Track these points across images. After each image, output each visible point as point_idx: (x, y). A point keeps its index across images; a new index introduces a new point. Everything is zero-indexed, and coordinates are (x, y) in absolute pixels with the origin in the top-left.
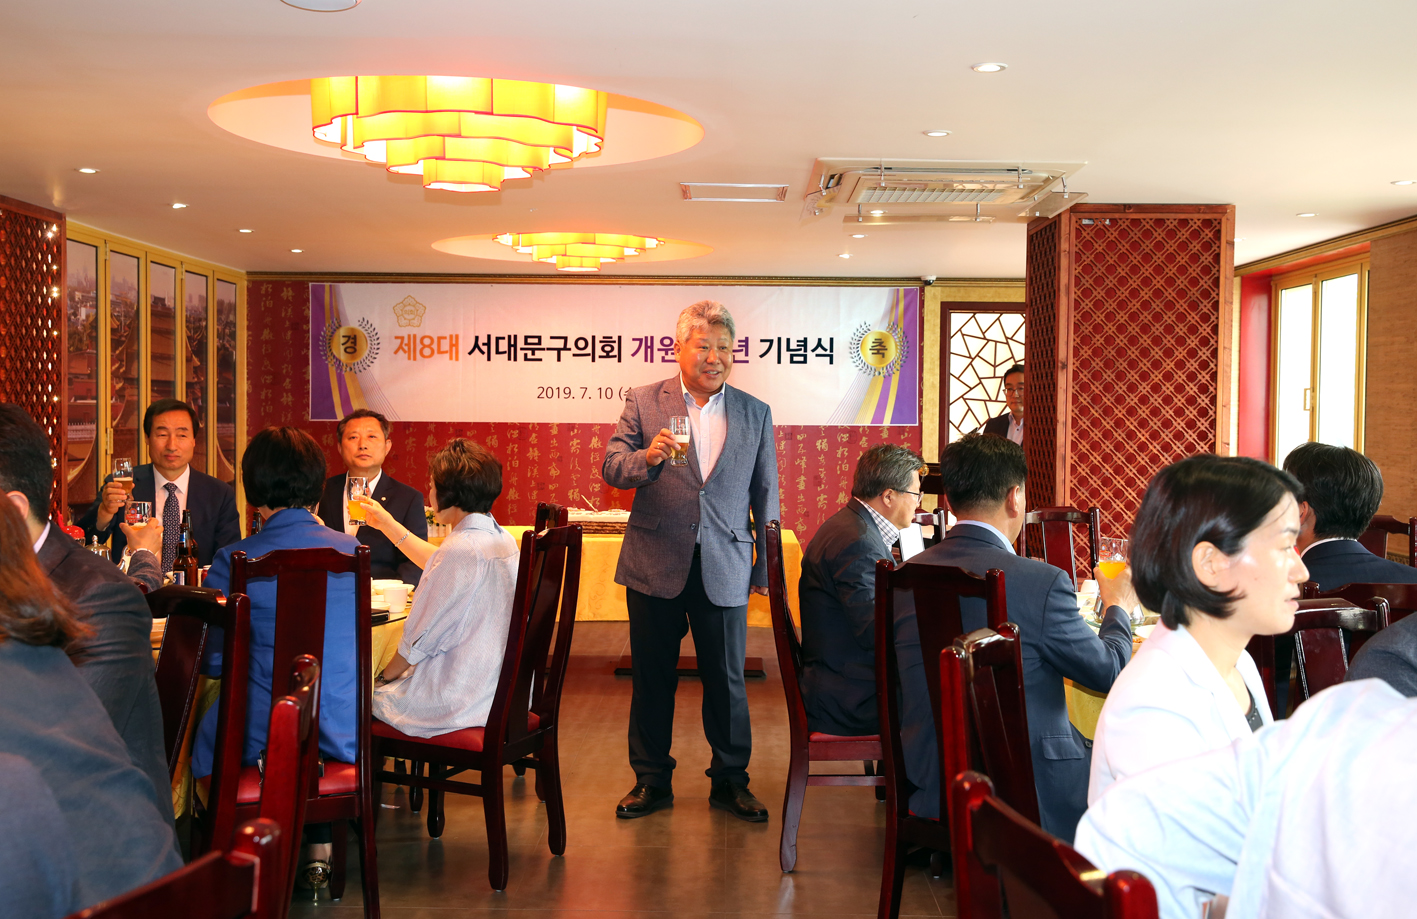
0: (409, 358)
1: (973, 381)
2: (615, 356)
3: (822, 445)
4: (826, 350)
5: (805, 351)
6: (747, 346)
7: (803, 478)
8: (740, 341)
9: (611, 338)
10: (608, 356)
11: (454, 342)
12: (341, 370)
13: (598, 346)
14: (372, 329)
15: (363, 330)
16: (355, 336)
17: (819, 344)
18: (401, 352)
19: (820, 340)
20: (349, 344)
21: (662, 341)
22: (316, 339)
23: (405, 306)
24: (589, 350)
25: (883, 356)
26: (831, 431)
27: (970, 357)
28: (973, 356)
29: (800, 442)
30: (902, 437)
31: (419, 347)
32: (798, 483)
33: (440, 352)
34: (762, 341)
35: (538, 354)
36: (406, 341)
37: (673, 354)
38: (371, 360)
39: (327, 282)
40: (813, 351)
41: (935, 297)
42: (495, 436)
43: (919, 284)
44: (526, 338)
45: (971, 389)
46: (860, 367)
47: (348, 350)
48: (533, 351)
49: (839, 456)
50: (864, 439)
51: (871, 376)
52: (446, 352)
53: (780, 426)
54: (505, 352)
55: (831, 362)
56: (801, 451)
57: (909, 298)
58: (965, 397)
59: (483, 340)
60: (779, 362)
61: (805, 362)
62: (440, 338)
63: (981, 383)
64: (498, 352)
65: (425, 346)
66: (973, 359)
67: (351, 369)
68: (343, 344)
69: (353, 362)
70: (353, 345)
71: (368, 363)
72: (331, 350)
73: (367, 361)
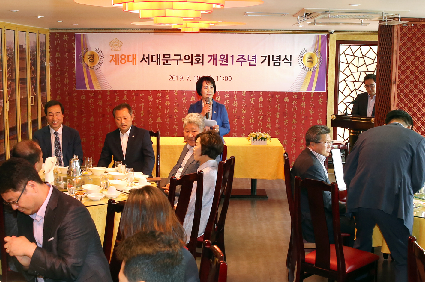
0: (116, 64)
1: (348, 73)
2: (201, 63)
3: (286, 99)
4: (288, 60)
5: (280, 61)
6: (255, 59)
7: (278, 113)
8: (253, 57)
9: (199, 55)
10: (198, 63)
11: (134, 57)
12: (88, 69)
13: (194, 59)
14: (100, 52)
15: (97, 53)
16: (94, 55)
17: (286, 58)
18: (112, 61)
19: (286, 56)
20: (91, 58)
21: (220, 56)
22: (78, 56)
23: (114, 42)
24: (190, 60)
25: (312, 63)
26: (290, 94)
27: (348, 63)
28: (349, 63)
29: (277, 98)
30: (319, 96)
31: (120, 59)
32: (276, 115)
33: (129, 61)
34: (262, 56)
35: (169, 62)
36: (114, 57)
37: (225, 62)
38: (100, 65)
39: (82, 33)
40: (283, 61)
41: (334, 38)
42: (152, 96)
43: (327, 33)
44: (164, 55)
45: (348, 77)
46: (302, 67)
47: (91, 61)
48: (167, 61)
49: (293, 104)
50: (304, 97)
51: (307, 71)
52: (131, 61)
53: (269, 92)
54: (155, 61)
55: (291, 65)
56: (278, 102)
57: (323, 39)
58: (345, 80)
59: (146, 56)
60: (269, 65)
61: (280, 65)
62: (128, 56)
63: (352, 74)
64: (152, 61)
65: (122, 59)
66: (349, 64)
67: (92, 69)
68: (89, 58)
69: (93, 66)
70: (93, 59)
71: (99, 66)
72: (84, 61)
73: (99, 65)
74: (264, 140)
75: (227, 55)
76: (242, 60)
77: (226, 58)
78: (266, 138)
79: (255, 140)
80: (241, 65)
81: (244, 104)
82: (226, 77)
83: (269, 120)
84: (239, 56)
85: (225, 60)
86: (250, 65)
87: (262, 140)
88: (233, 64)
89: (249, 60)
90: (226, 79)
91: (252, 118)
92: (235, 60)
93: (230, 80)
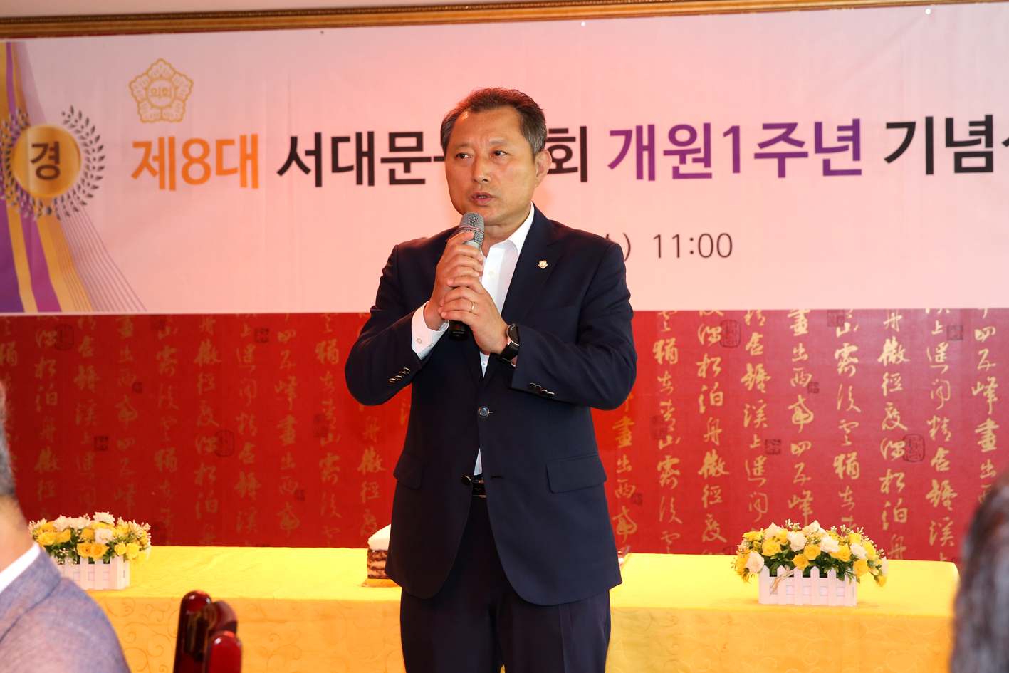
0: (162, 186)
2: (574, 170)
5: (989, 143)
6: (856, 139)
8: (841, 128)
9: (566, 131)
10: (559, 170)
11: (249, 151)
12: (31, 212)
14: (88, 129)
15: (71, 132)
16: (57, 144)
18: (145, 173)
20: (45, 161)
21: (672, 135)
23: (152, 81)
29: (982, 345)
31: (181, 161)
32: (980, 436)
33: (221, 172)
34: (890, 126)
35: (417, 170)
36: (155, 151)
37: (695, 160)
38: (88, 191)
42: (334, 342)
44: (393, 136)
47: (44, 173)
48: (407, 163)
52: (233, 171)
53: (933, 311)
54: (349, 169)
56: (984, 364)
59: (307, 143)
60: (930, 170)
61: (989, 168)
62: (221, 144)
64: (336, 168)
65: (192, 160)
67: (50, 211)
68: (34, 161)
69: (53, 196)
70: (52, 162)
71: (83, 197)
72: (10, 174)
73: (80, 194)
74: (840, 575)
75: (707, 127)
76: (782, 147)
77: (699, 143)
78: (847, 559)
79: (781, 570)
80: (782, 173)
81: (801, 379)
82: (706, 240)
83: (940, 460)
84: (766, 127)
85: (698, 151)
86: (828, 171)
87: (823, 575)
88: (736, 169)
89: (819, 148)
90: (706, 251)
91: (847, 451)
92: (748, 148)
93: (725, 251)
